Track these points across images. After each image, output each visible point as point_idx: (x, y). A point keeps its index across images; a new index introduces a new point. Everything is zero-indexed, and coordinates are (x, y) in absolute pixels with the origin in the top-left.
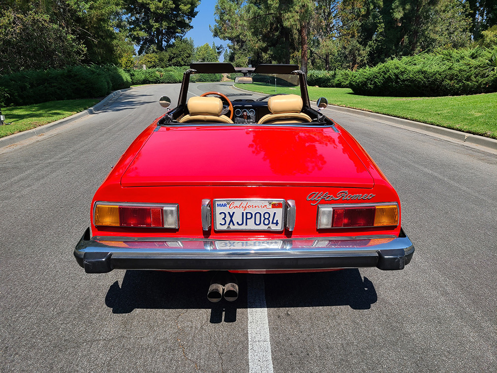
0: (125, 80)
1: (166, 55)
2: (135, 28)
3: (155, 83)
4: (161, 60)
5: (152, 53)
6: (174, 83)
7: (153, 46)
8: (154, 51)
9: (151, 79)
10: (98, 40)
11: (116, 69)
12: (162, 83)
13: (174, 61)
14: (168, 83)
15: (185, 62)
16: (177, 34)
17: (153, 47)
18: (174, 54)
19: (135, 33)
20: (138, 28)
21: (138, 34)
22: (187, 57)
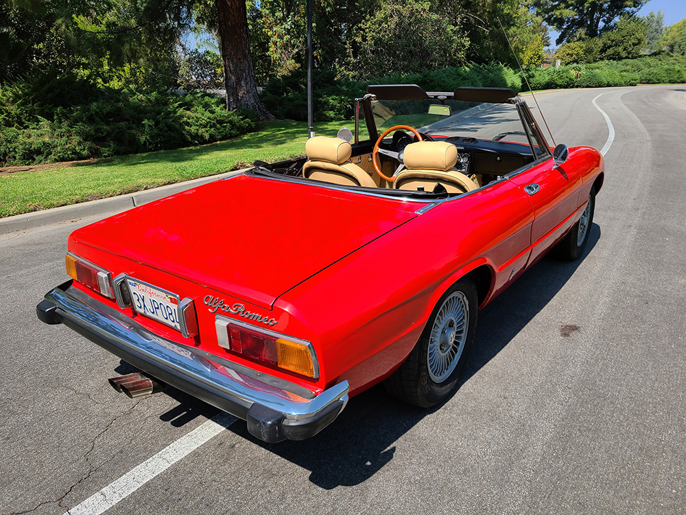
0: (510, 85)
1: (599, 42)
2: (559, 5)
3: (566, 87)
4: (589, 51)
5: (578, 41)
6: (596, 87)
7: (580, 30)
8: (580, 39)
9: (559, 82)
10: (491, 29)
11: (501, 69)
12: (577, 87)
13: (610, 52)
14: (588, 87)
15: (629, 53)
16: (628, 9)
17: (582, 32)
18: (613, 41)
19: (558, 13)
20: (563, 5)
21: (561, 14)
22: (634, 45)
